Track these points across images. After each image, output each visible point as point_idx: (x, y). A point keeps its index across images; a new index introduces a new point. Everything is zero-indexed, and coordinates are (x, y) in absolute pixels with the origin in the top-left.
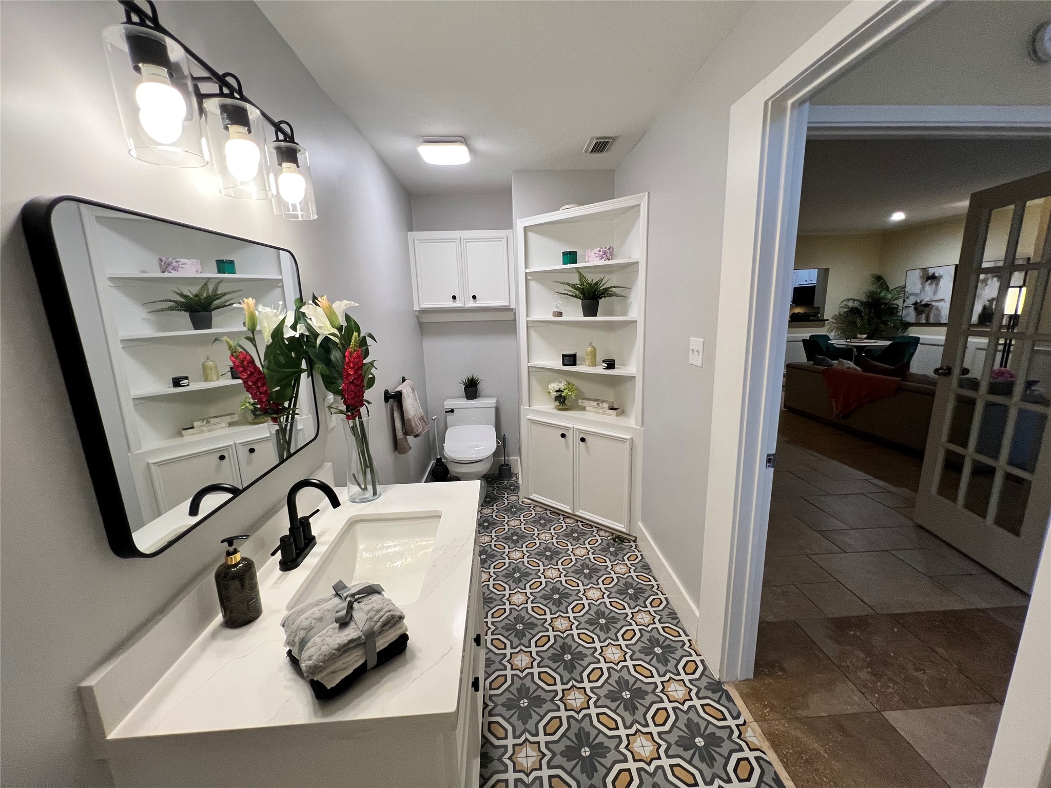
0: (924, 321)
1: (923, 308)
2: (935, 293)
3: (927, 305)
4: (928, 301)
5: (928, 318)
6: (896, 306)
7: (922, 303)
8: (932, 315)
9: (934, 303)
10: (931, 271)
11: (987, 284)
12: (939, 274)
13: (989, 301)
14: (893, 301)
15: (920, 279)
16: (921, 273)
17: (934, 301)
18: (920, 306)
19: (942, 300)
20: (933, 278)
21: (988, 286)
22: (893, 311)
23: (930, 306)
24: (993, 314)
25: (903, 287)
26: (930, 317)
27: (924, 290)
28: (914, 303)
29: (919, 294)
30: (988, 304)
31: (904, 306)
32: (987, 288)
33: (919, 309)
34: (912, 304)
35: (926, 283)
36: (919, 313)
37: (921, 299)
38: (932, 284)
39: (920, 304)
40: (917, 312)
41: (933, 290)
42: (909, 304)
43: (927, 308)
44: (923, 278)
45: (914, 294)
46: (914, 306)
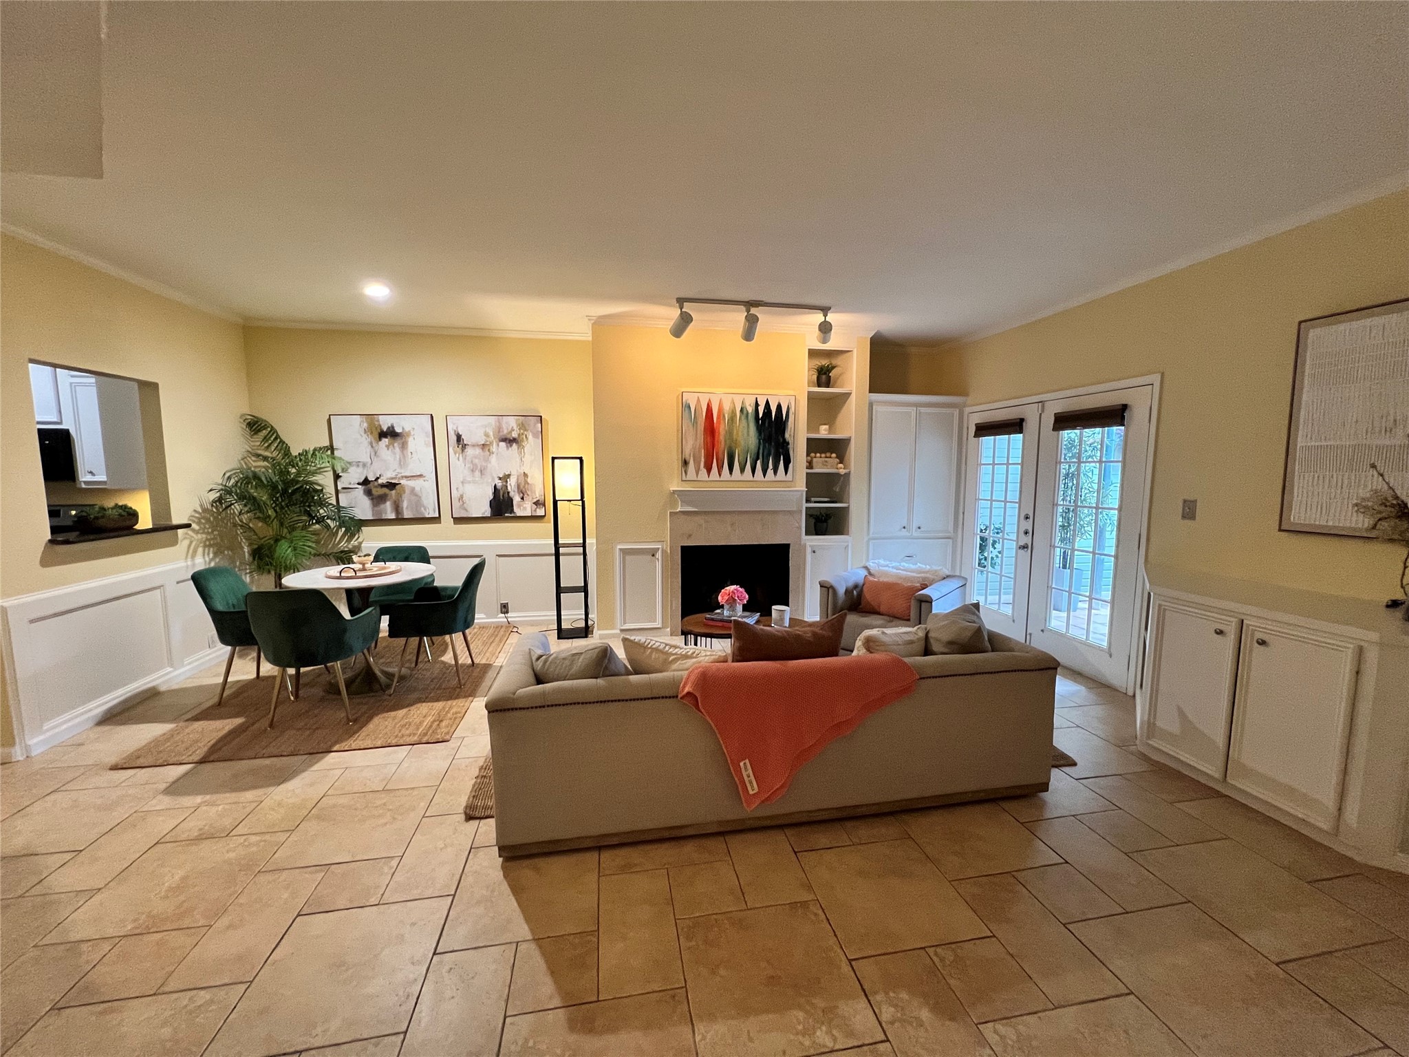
0: (391, 515)
1: (385, 490)
2: (402, 463)
3: (391, 486)
4: (392, 478)
5: (397, 508)
6: (319, 488)
7: (380, 481)
8: (405, 504)
9: (403, 482)
10: (385, 423)
11: (491, 453)
12: (403, 429)
13: (500, 479)
14: (306, 476)
15: (365, 436)
16: (365, 425)
17: (402, 477)
18: (376, 487)
19: (421, 476)
20: (391, 434)
21: (494, 455)
22: (316, 498)
23: (397, 487)
24: (511, 500)
25: (326, 448)
26: (402, 508)
27: (378, 457)
28: (361, 481)
29: (369, 465)
30: (500, 484)
31: (339, 488)
32: (493, 459)
33: (376, 492)
34: (358, 484)
35: (380, 442)
36: (378, 500)
37: (375, 474)
38: (393, 446)
39: (376, 483)
40: (372, 499)
41: (398, 457)
42: (350, 484)
43: (391, 490)
44: (372, 433)
45: (358, 464)
46: (363, 487)
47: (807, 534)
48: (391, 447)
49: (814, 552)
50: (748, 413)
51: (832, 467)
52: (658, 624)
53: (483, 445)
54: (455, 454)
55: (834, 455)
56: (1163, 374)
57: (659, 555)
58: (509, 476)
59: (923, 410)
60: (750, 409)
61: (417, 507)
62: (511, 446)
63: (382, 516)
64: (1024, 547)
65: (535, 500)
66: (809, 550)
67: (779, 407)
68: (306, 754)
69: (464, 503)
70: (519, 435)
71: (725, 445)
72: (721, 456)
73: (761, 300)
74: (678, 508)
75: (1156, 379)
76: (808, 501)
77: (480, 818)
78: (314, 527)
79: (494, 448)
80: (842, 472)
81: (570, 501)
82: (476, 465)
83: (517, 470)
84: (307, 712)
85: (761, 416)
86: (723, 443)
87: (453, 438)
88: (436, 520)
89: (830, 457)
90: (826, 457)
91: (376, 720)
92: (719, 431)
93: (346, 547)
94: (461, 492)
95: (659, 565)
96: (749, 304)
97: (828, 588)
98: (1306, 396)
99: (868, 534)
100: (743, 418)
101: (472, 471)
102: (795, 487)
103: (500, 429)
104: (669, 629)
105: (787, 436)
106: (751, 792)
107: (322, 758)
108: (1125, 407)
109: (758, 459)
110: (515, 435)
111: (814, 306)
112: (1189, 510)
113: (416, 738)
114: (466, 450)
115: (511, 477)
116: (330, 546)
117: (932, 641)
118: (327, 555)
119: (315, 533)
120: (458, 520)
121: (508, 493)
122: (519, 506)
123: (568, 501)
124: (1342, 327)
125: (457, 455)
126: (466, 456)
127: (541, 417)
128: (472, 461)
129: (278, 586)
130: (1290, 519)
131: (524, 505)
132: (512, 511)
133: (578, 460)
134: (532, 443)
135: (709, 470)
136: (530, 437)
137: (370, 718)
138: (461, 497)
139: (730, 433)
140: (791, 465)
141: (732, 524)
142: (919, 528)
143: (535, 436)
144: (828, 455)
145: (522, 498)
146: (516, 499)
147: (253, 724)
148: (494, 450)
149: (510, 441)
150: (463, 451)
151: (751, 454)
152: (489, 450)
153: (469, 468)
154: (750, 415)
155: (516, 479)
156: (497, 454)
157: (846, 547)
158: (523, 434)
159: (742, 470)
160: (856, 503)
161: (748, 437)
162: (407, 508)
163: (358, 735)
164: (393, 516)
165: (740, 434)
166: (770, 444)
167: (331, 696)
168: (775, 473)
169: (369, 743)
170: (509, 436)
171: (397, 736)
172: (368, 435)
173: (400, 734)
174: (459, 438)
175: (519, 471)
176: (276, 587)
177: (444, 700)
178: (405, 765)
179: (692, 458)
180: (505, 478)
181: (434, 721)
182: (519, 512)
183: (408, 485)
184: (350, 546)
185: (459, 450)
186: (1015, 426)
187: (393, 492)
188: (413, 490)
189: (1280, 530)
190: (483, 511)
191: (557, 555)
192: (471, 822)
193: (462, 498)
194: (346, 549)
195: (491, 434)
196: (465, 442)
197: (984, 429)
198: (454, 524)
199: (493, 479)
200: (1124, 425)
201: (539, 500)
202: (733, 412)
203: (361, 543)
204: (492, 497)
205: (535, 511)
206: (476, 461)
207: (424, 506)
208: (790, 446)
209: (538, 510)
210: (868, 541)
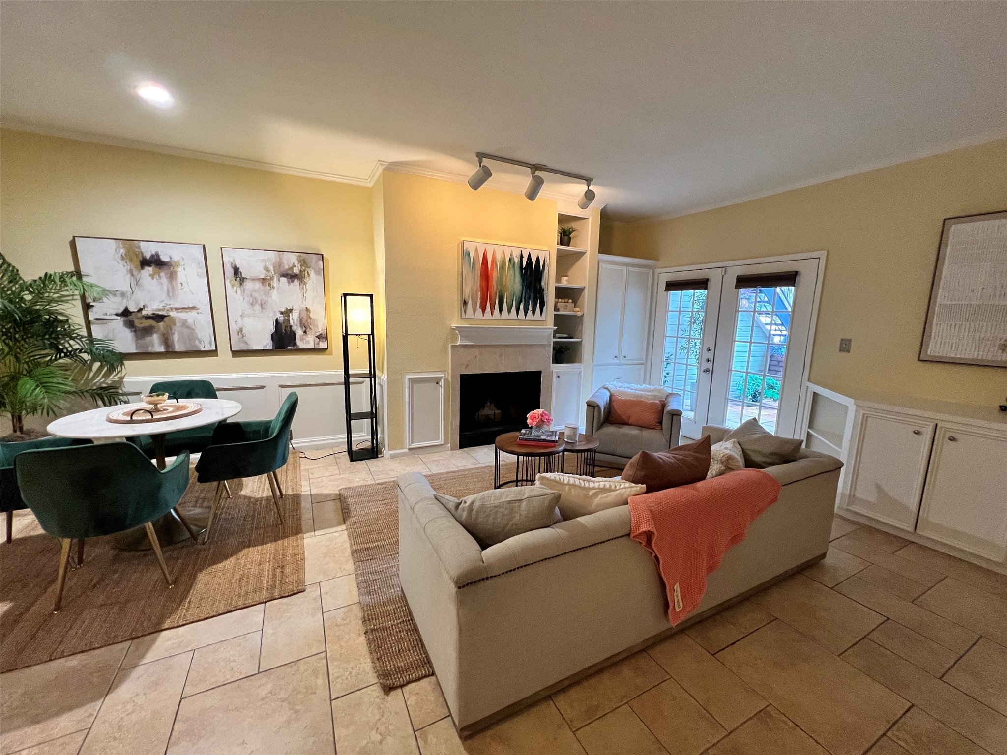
1: (151, 322)
2: (171, 293)
3: (158, 318)
4: (160, 310)
5: (166, 341)
6: (63, 318)
7: (144, 312)
8: (176, 337)
9: (173, 314)
10: (148, 251)
11: (272, 287)
12: (170, 258)
13: (282, 313)
14: (48, 305)
15: (123, 263)
16: (122, 251)
17: (172, 309)
18: (140, 319)
19: (193, 308)
20: (156, 262)
21: (275, 290)
22: (59, 329)
23: (166, 319)
24: (294, 334)
25: (72, 275)
26: (173, 341)
27: (140, 286)
28: (120, 311)
29: (129, 294)
30: (282, 318)
31: (91, 318)
32: (274, 293)
33: (140, 324)
34: (117, 315)
35: (142, 272)
36: (141, 333)
37: (137, 304)
38: (159, 276)
39: (139, 315)
40: (135, 331)
41: (165, 288)
42: (106, 314)
43: (158, 322)
44: (131, 260)
45: (114, 293)
46: (123, 319)
47: (553, 363)
48: (156, 276)
49: (558, 377)
50: (514, 263)
51: (570, 311)
52: (440, 441)
53: (263, 279)
54: (233, 286)
55: (570, 301)
56: (828, 252)
57: (442, 383)
58: (291, 310)
59: (631, 269)
60: (517, 260)
61: (190, 340)
62: (293, 282)
63: (148, 349)
64: (707, 371)
65: (318, 334)
66: (555, 375)
67: (538, 260)
68: (126, 640)
69: (243, 336)
70: (301, 271)
71: (497, 289)
72: (493, 299)
73: (545, 164)
74: (457, 342)
75: (823, 254)
76: (554, 337)
77: (402, 686)
78: (61, 361)
79: (275, 283)
80: (579, 314)
81: (359, 335)
82: (256, 299)
83: (299, 306)
84: (101, 580)
85: (524, 266)
86: (495, 287)
87: (230, 272)
88: (214, 353)
89: (568, 302)
90: (565, 302)
91: (203, 577)
92: (492, 277)
93: (104, 382)
94: (240, 325)
95: (442, 391)
96: (535, 167)
97: (594, 407)
98: (946, 270)
99: (593, 361)
100: (511, 266)
101: (252, 304)
102: (546, 325)
103: (280, 264)
104: (449, 445)
105: (543, 284)
106: (678, 610)
107: (154, 641)
108: (796, 274)
109: (521, 302)
110: (296, 271)
111: (581, 176)
112: (845, 346)
113: (264, 592)
114: (245, 284)
115: (294, 312)
116: (82, 382)
117: (748, 452)
118: (80, 393)
119: (65, 368)
120: (236, 353)
121: (291, 327)
122: (302, 339)
123: (357, 335)
124: (977, 224)
125: (235, 288)
126: (244, 289)
127: (322, 255)
128: (251, 295)
129: (18, 430)
130: (927, 352)
131: (307, 339)
132: (295, 344)
133: (369, 298)
134: (314, 281)
135: (484, 310)
136: (312, 274)
137: (193, 577)
138: (240, 331)
139: (501, 278)
140: (545, 308)
141: (500, 356)
142: (625, 357)
143: (317, 273)
144: (566, 300)
145: (305, 332)
146: (299, 332)
147: (27, 609)
148: (275, 285)
149: (291, 277)
150: (241, 284)
151: (516, 298)
152: (270, 285)
153: (248, 302)
154: (516, 264)
155: (298, 313)
156: (278, 288)
157: (580, 373)
158: (304, 271)
159: (509, 311)
160: (587, 339)
161: (514, 283)
162: (178, 341)
163: (188, 600)
164: (162, 349)
165: (508, 280)
166: (530, 290)
167: (126, 554)
168: (534, 313)
169: (207, 610)
170: (290, 272)
171: (239, 596)
172: (126, 263)
173: (243, 593)
174: (236, 271)
175: (301, 306)
176: (15, 431)
177: (272, 541)
178: (268, 631)
179: (470, 299)
180: (287, 312)
181: (274, 569)
182: (301, 345)
183: (178, 318)
184: (109, 382)
185: (237, 283)
186: (701, 284)
187: (161, 324)
188: (185, 323)
189: (919, 360)
190: (265, 344)
191: (347, 384)
192: (393, 693)
193: (242, 331)
194: (104, 385)
195: (272, 268)
196: (243, 276)
197: (672, 286)
198: (233, 357)
199: (274, 312)
200: (794, 286)
201: (321, 334)
202: (504, 261)
203: (122, 378)
204: (273, 331)
205: (318, 344)
206: (256, 295)
207: (198, 339)
208: (545, 292)
209: (321, 343)
210: (593, 367)
